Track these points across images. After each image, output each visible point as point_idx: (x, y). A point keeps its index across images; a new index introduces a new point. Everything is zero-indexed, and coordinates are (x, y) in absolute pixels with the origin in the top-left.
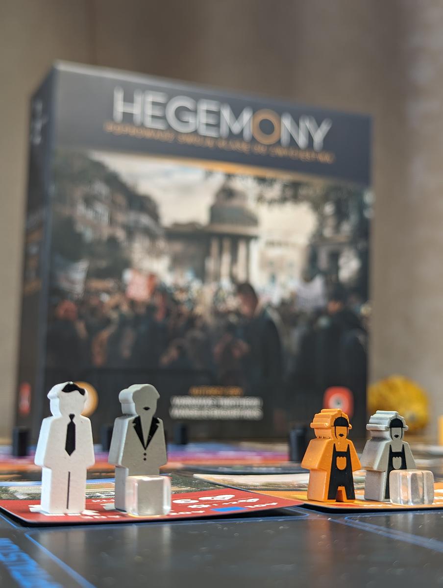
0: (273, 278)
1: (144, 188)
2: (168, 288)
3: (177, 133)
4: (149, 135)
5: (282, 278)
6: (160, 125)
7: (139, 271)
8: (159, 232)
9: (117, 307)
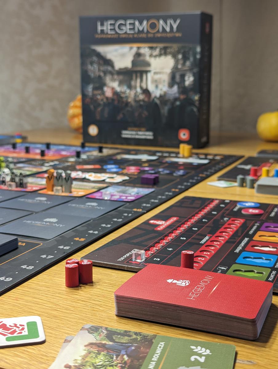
0: (157, 87)
1: (109, 56)
2: (119, 92)
3: (119, 34)
4: (109, 36)
5: (160, 86)
6: (113, 32)
7: (108, 87)
8: (115, 72)
9: (102, 100)
